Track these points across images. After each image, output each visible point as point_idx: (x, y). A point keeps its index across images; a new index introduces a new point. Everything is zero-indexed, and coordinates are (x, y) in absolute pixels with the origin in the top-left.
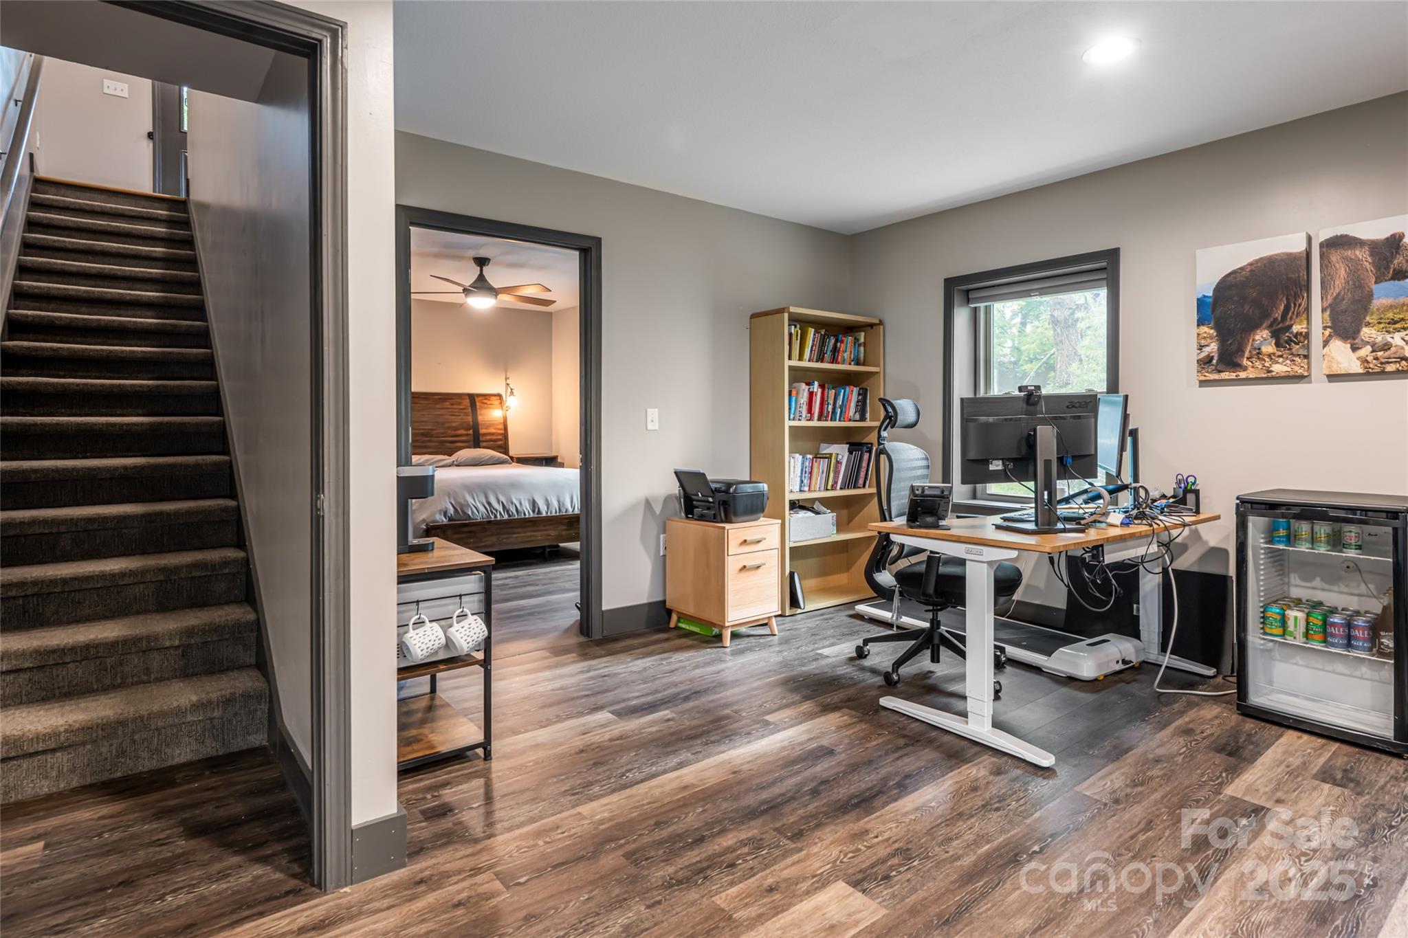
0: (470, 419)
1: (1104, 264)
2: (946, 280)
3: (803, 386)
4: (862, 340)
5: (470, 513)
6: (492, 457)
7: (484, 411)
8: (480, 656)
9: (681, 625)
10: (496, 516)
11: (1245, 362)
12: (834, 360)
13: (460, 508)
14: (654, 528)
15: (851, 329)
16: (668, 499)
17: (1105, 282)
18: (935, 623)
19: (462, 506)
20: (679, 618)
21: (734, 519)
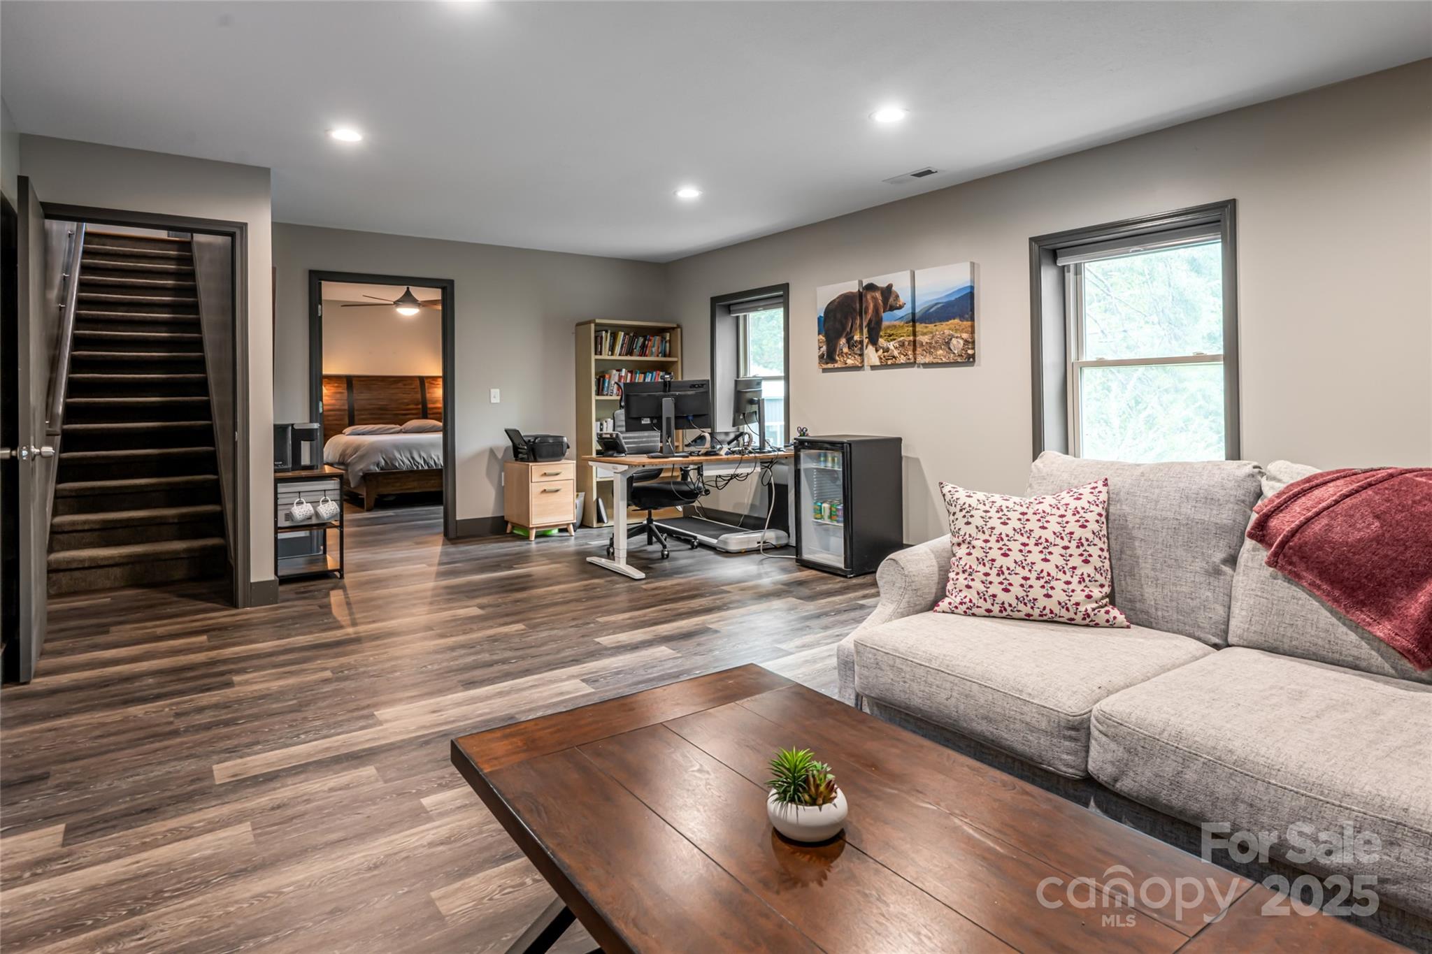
0: (419, 396)
1: (781, 293)
2: (712, 299)
3: (614, 372)
4: (668, 338)
5: (397, 465)
6: (434, 426)
7: (431, 390)
8: (337, 523)
9: (515, 532)
10: (418, 467)
11: (837, 358)
12: (643, 354)
13: (390, 461)
14: (496, 468)
15: (660, 331)
16: (507, 449)
17: (782, 305)
18: (650, 520)
19: (390, 459)
20: (513, 527)
21: (539, 459)
